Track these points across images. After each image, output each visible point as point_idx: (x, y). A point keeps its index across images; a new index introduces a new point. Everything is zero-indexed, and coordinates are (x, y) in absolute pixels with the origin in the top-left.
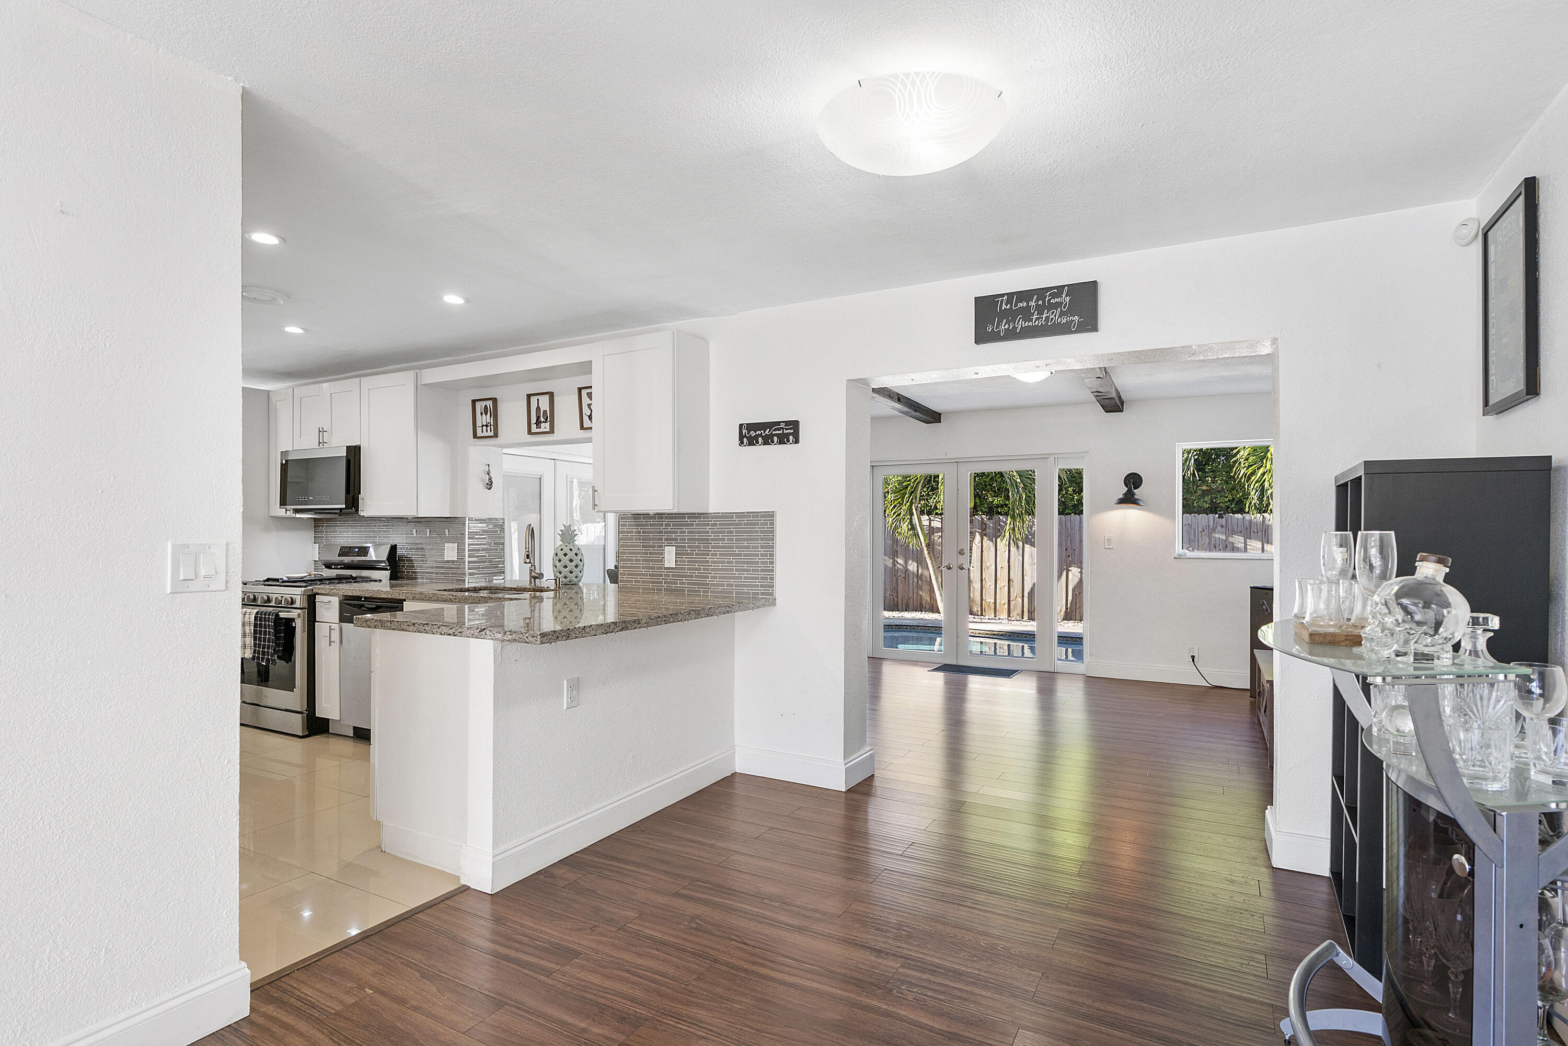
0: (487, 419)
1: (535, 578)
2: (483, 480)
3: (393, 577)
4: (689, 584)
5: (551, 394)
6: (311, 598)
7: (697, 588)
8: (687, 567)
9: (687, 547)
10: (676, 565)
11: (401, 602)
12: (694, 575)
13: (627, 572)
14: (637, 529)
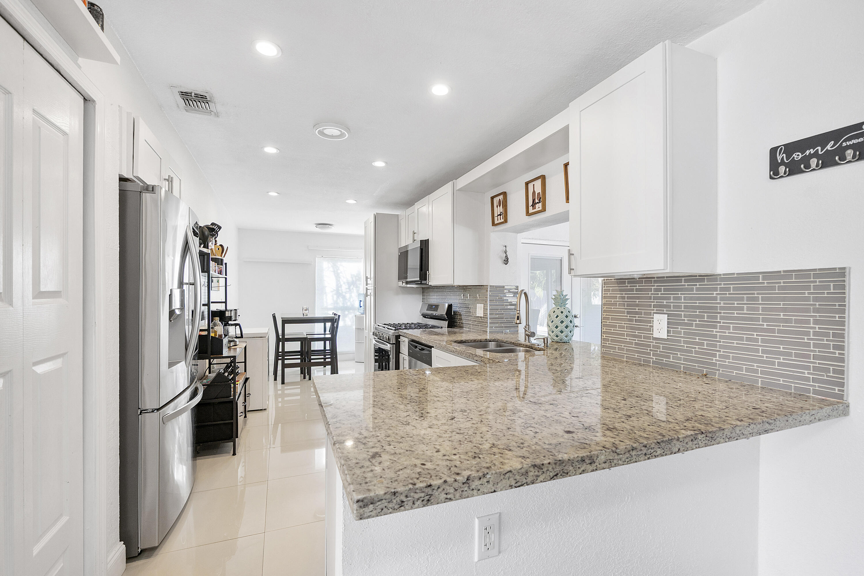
0: (501, 209)
1: (529, 336)
2: (502, 258)
3: (450, 326)
4: (685, 360)
5: (543, 178)
6: (398, 337)
7: (698, 366)
8: (683, 340)
9: (685, 316)
10: (668, 336)
11: (431, 347)
12: (693, 350)
13: (610, 338)
14: (621, 294)
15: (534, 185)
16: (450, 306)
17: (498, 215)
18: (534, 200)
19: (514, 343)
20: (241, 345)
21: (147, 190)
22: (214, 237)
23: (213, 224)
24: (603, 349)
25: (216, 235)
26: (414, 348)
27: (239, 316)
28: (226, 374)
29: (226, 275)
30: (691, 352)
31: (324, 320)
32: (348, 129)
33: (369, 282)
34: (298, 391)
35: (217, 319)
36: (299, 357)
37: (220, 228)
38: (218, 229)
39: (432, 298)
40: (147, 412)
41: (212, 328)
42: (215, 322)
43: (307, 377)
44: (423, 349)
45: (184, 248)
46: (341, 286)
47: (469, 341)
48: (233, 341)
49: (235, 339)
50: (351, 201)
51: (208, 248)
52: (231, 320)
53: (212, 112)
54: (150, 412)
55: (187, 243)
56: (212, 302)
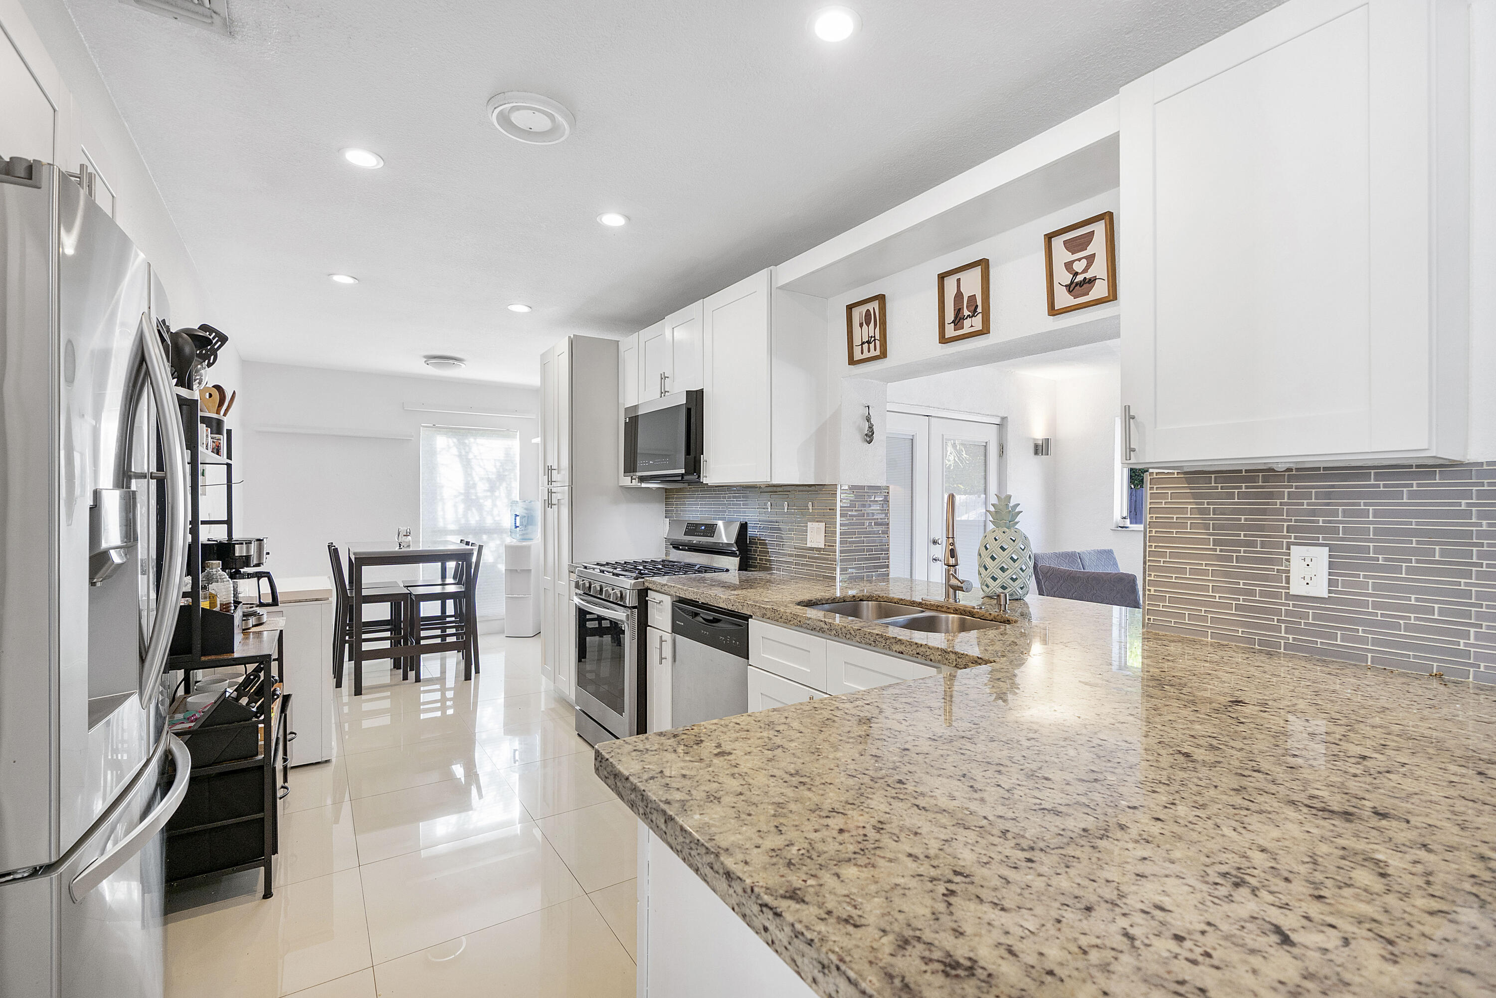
0: (871, 330)
1: (956, 588)
2: (860, 429)
3: (743, 566)
4: (1375, 642)
5: (984, 264)
6: (643, 594)
7: (1415, 657)
8: (1372, 601)
9: (1377, 550)
10: (1330, 592)
11: (746, 618)
12: (1401, 622)
13: (1168, 595)
14: (1197, 503)
15: (959, 280)
16: (744, 527)
17: (863, 343)
18: (958, 312)
19: (920, 603)
20: (273, 621)
21: (7, 174)
22: (207, 361)
23: (204, 327)
24: (1147, 617)
25: (212, 357)
26: (690, 618)
27: (268, 553)
28: (244, 701)
29: (229, 457)
30: (1397, 626)
31: (441, 557)
32: (573, 118)
33: (555, 476)
34: (387, 704)
35: (216, 566)
36: (388, 634)
37: (223, 339)
38: (219, 343)
39: (689, 511)
40: (14, 879)
41: (204, 588)
42: (209, 572)
43: (412, 675)
44: (716, 621)
45: (134, 372)
46: (474, 486)
47: (824, 602)
48: (254, 614)
49: (259, 610)
50: (520, 308)
51: (190, 387)
52: (248, 566)
53: (214, 15)
54: (23, 878)
55: (143, 360)
56: (203, 522)
